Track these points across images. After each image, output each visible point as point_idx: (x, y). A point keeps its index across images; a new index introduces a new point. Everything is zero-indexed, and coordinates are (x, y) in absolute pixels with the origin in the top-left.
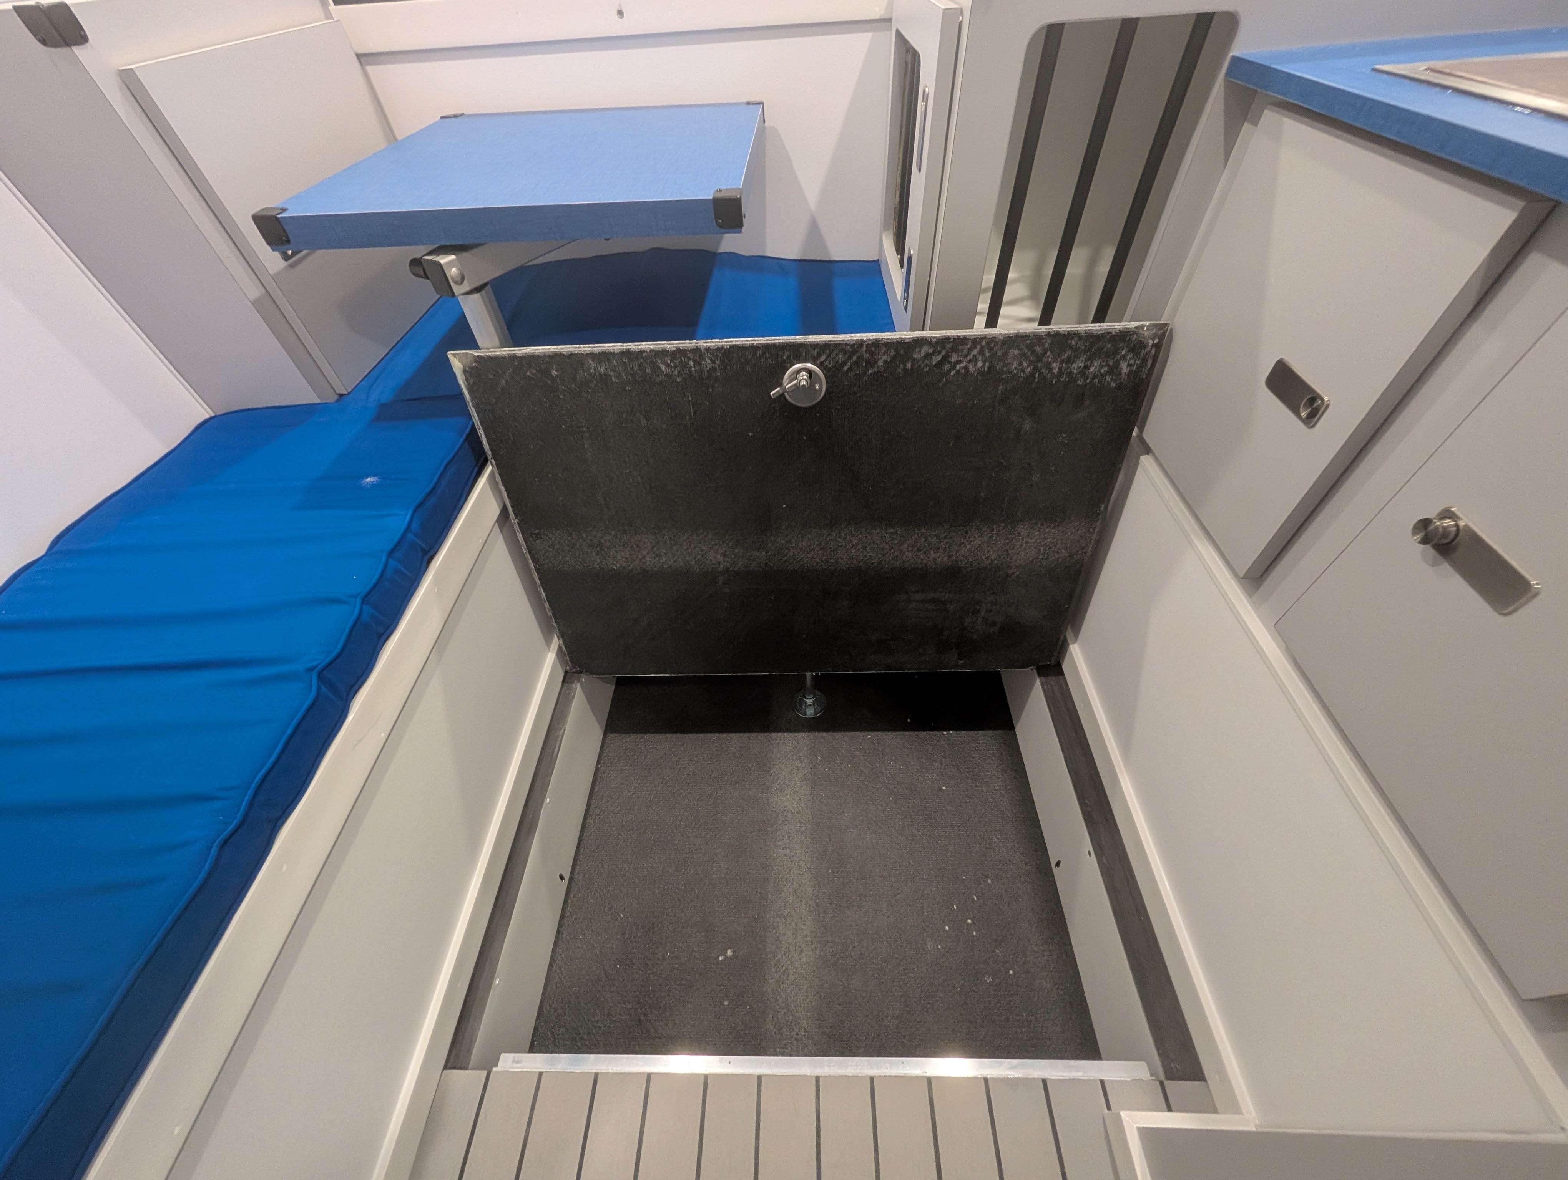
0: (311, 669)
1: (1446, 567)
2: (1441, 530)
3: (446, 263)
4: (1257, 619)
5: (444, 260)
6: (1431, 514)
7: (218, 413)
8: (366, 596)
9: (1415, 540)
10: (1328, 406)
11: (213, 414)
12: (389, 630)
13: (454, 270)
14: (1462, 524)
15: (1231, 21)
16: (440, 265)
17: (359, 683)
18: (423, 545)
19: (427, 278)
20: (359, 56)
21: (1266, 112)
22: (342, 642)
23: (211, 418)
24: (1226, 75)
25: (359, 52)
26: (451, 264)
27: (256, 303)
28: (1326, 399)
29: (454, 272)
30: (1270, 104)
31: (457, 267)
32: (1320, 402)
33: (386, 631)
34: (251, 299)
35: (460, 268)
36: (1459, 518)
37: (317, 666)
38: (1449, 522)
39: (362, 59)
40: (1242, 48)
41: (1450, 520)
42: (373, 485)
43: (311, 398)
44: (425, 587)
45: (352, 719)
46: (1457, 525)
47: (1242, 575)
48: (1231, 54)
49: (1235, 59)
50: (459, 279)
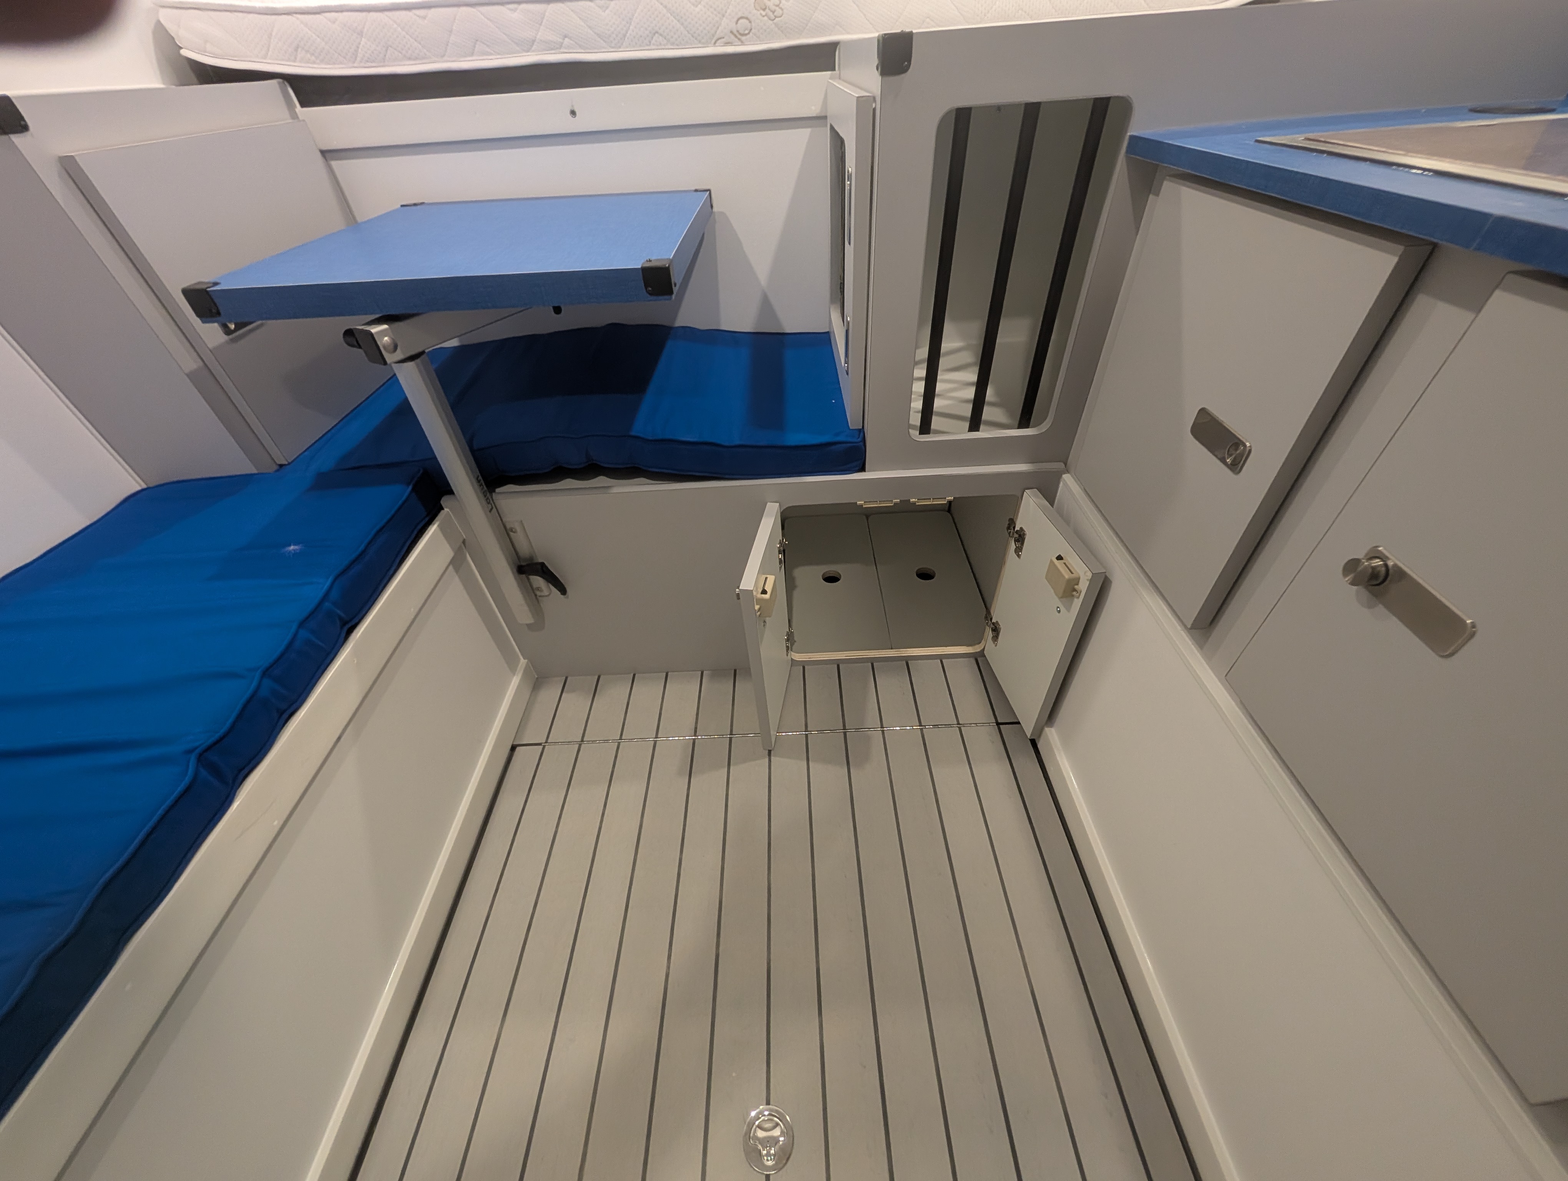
0: (190, 751)
1: (1381, 609)
2: (1370, 570)
3: (378, 333)
4: (1210, 671)
5: (375, 329)
6: (1360, 554)
7: (151, 485)
8: (268, 669)
9: (1347, 581)
10: (1250, 451)
11: (144, 486)
12: (294, 706)
13: (386, 338)
14: (1390, 563)
15: (1125, 106)
16: (372, 335)
17: (251, 766)
18: (342, 615)
19: (360, 347)
20: (323, 152)
21: (1165, 183)
22: (231, 720)
23: (143, 490)
24: (1127, 152)
25: (324, 148)
26: (383, 333)
27: (192, 376)
28: (1248, 444)
29: (386, 340)
30: (1170, 176)
31: (390, 337)
32: (1242, 448)
33: (290, 707)
34: (187, 371)
35: (393, 337)
36: (1388, 558)
37: (196, 748)
38: (1377, 562)
39: (327, 155)
40: (1138, 127)
41: (1378, 560)
42: (295, 554)
43: (249, 468)
44: (341, 660)
45: (238, 806)
46: (1386, 565)
47: (1189, 626)
48: (1129, 134)
49: (1132, 138)
50: (392, 347)
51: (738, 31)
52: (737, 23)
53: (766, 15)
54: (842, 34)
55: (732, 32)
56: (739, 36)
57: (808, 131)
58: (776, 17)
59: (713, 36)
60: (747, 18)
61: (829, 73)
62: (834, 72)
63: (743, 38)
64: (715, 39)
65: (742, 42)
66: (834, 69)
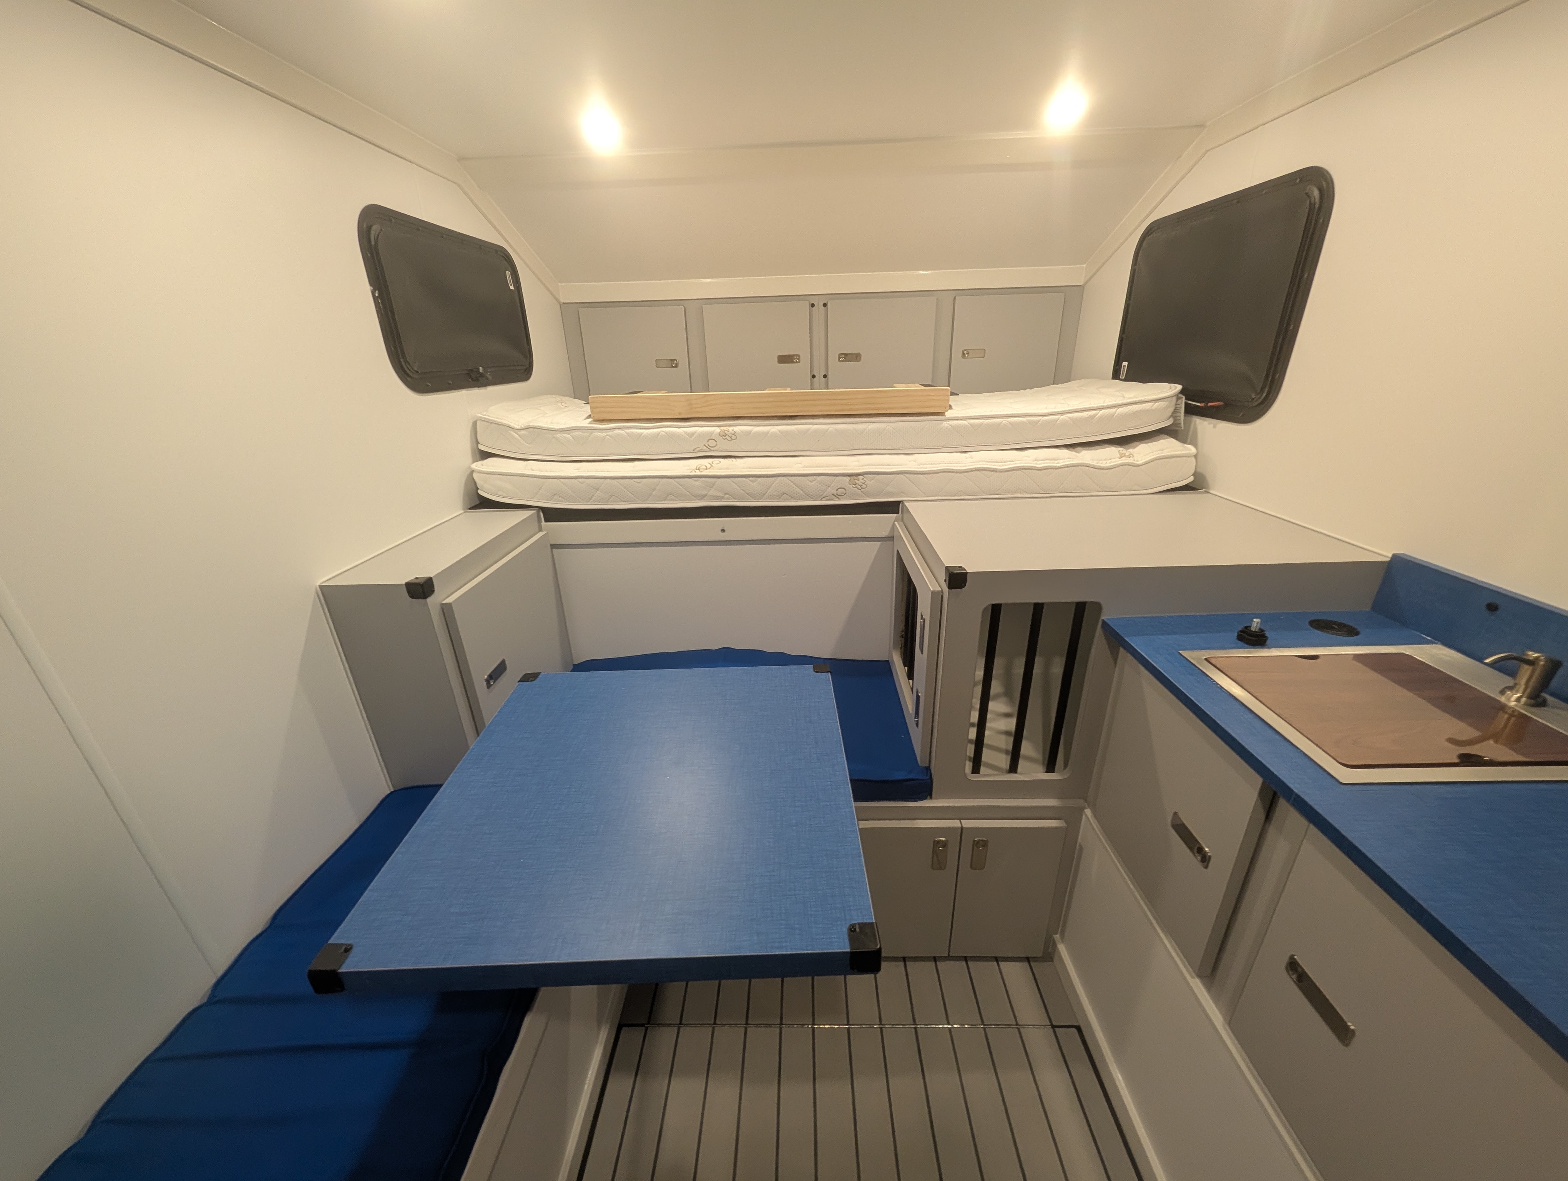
7: (397, 789)
10: (1209, 857)
11: (393, 790)
20: (552, 545)
23: (392, 793)
24: (1101, 629)
25: (554, 543)
32: (1205, 853)
40: (1107, 616)
51: (837, 494)
52: (837, 490)
53: (856, 487)
54: (904, 497)
55: (833, 495)
56: (838, 496)
57: (879, 543)
58: (862, 488)
59: (821, 496)
60: (843, 488)
61: (895, 515)
62: (898, 515)
63: (840, 497)
64: (822, 497)
65: (839, 499)
66: (898, 513)
